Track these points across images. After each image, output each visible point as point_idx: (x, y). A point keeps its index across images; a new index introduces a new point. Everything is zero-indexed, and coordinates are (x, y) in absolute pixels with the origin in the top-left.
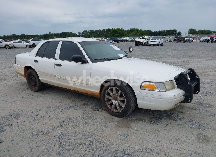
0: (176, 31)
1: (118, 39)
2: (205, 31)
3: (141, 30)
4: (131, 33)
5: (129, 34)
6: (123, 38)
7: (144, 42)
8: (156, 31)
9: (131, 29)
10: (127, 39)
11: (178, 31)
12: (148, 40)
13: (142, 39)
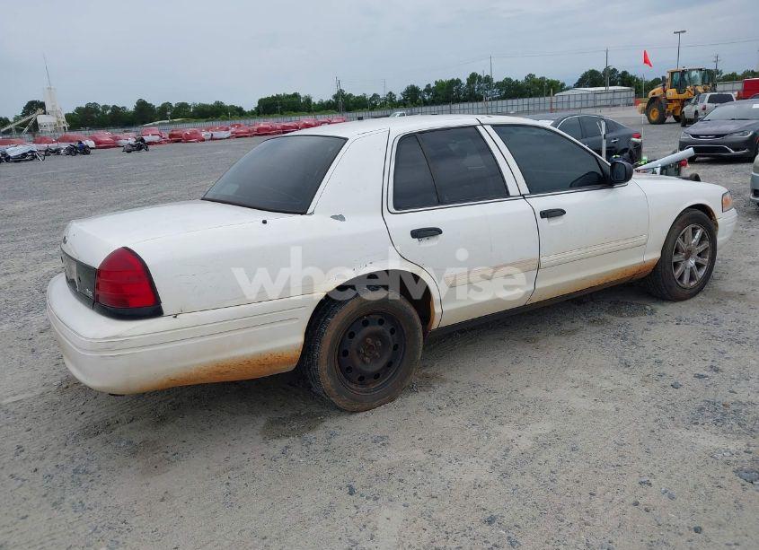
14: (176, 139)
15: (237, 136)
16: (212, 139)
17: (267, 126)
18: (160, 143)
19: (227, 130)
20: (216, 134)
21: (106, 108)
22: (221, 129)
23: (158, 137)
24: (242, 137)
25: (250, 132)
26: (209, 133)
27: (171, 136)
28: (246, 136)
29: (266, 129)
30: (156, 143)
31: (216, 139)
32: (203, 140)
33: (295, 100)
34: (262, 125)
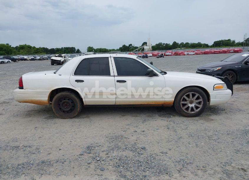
0: (74, 48)
1: (15, 57)
2: (102, 49)
3: (34, 47)
4: (21, 51)
5: (19, 52)
6: (19, 56)
7: (62, 61)
8: (54, 49)
9: (21, 45)
10: (25, 57)
11: (76, 49)
12: (65, 59)
13: (59, 57)
14: (176, 54)
15: (197, 54)
16: (188, 55)
17: (208, 51)
18: (171, 55)
19: (194, 52)
20: (190, 53)
21: (164, 44)
22: (191, 51)
23: (171, 53)
24: (198, 54)
25: (201, 53)
26: (187, 53)
27: (175, 53)
28: (200, 54)
29: (208, 52)
30: (170, 55)
31: (189, 55)
32: (185, 55)
33: (228, 42)
34: (206, 51)
